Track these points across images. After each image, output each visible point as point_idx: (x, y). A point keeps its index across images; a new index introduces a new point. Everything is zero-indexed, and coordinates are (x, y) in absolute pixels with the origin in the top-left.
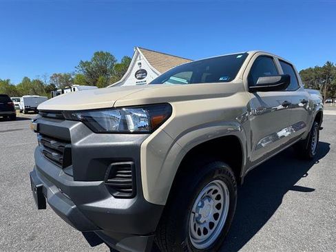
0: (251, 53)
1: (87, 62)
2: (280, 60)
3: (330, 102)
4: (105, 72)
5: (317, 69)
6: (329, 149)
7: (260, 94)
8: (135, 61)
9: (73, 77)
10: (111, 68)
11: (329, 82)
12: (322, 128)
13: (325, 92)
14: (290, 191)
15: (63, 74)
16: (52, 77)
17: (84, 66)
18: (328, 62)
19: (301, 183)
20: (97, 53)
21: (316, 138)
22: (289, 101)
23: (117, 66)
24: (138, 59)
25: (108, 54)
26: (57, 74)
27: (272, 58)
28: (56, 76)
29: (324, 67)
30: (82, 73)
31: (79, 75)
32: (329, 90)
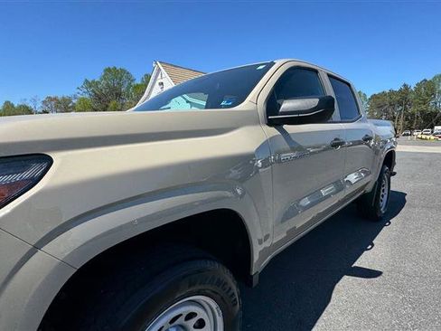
0: (278, 63)
1: (93, 81)
2: (329, 76)
3: (408, 135)
4: (119, 95)
5: (392, 92)
6: (405, 201)
7: (288, 128)
8: (155, 80)
9: (74, 101)
10: (128, 88)
11: (406, 109)
12: (395, 174)
13: (401, 122)
14: (346, 277)
15: (60, 97)
16: (44, 102)
17: (90, 87)
18: (405, 85)
19: (363, 261)
20: (108, 70)
21: (386, 188)
22: (342, 138)
23: (137, 87)
24: (159, 77)
25: (123, 71)
26: (52, 96)
27: (316, 71)
28: (50, 99)
29: (400, 90)
30: (87, 96)
31: (84, 99)
32: (407, 119)
